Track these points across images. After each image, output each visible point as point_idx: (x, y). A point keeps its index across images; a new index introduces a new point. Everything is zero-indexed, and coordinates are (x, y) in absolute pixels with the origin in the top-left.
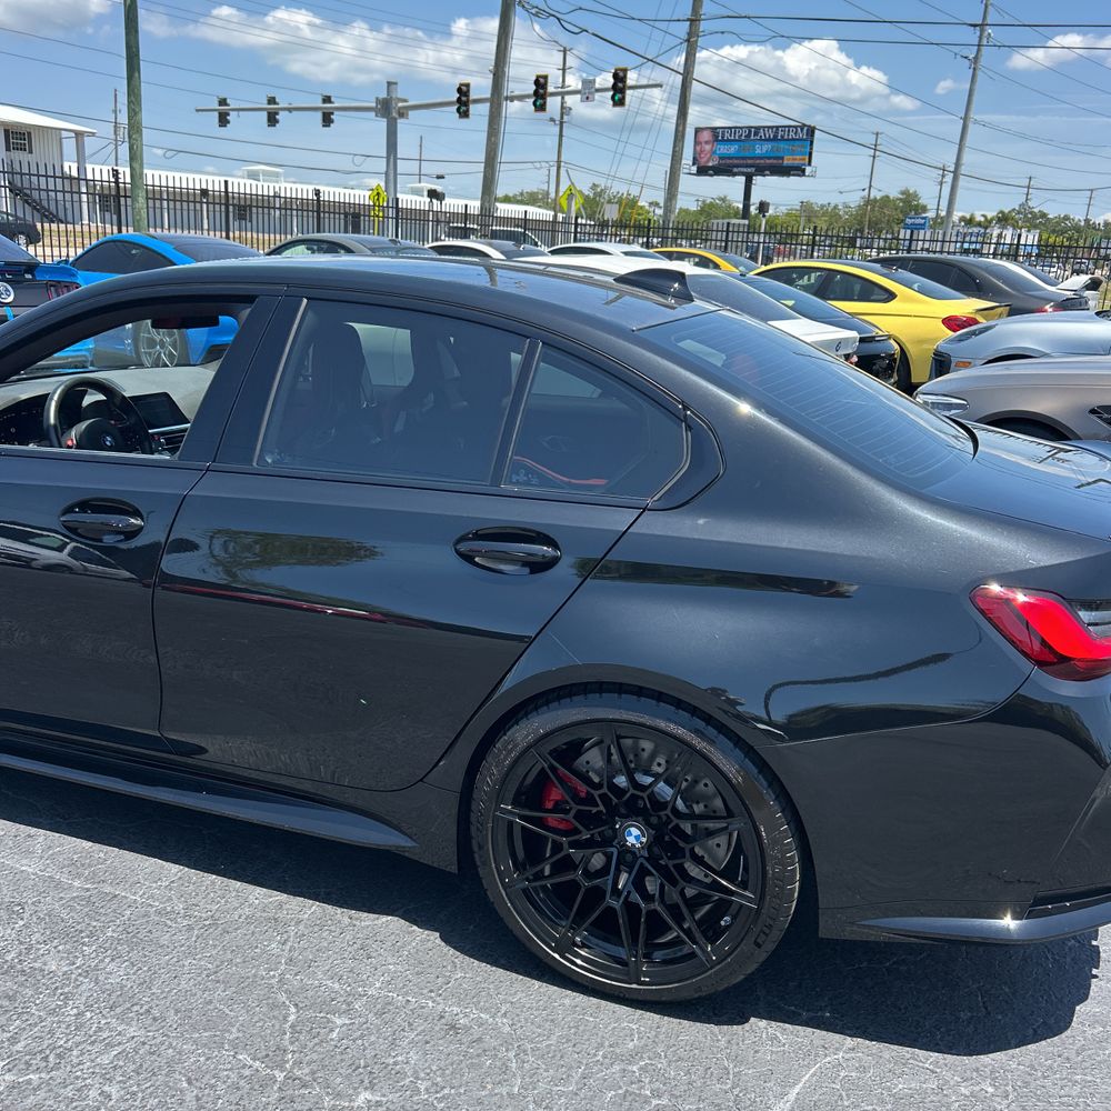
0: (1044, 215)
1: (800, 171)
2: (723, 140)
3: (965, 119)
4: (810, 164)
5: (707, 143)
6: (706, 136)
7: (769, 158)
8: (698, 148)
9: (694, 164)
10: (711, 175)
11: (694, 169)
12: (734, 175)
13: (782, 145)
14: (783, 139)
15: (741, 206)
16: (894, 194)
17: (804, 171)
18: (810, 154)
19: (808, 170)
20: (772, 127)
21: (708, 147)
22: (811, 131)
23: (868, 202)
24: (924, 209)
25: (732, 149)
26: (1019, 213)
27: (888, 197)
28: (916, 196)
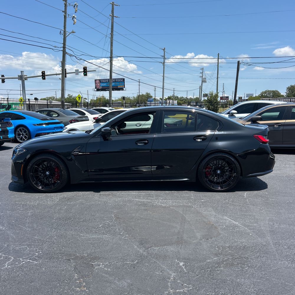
0: (178, 97)
1: (122, 89)
2: (102, 82)
3: (163, 76)
4: (124, 88)
5: (98, 83)
6: (98, 81)
7: (114, 86)
8: (96, 85)
9: (96, 88)
10: (100, 91)
11: (96, 90)
12: (106, 91)
13: (117, 83)
14: (117, 82)
15: (109, 98)
16: (144, 94)
17: (123, 89)
18: (124, 85)
19: (124, 89)
20: (114, 79)
21: (99, 84)
22: (124, 80)
23: (139, 96)
24: (152, 97)
25: (104, 85)
26: (172, 96)
27: (143, 94)
28: (149, 94)
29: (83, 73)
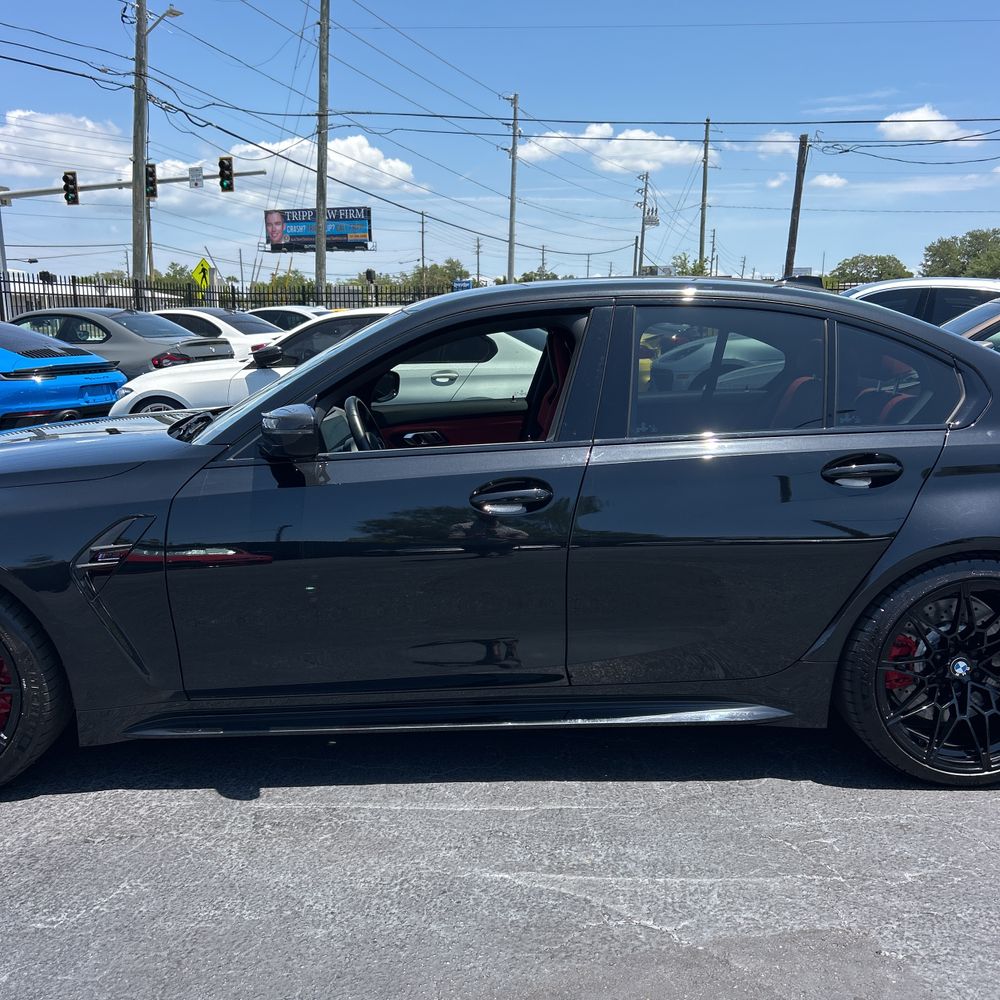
0: (555, 278)
1: (362, 246)
2: (292, 221)
3: (512, 199)
4: (370, 240)
5: (277, 223)
6: (276, 218)
7: (335, 236)
8: (270, 229)
9: (268, 242)
10: (285, 252)
11: (269, 247)
12: (305, 250)
13: (344, 224)
14: (344, 219)
15: (314, 278)
16: (441, 263)
17: (366, 246)
18: (370, 231)
19: (370, 245)
20: (333, 209)
21: (279, 228)
22: (368, 212)
23: (422, 272)
24: (467, 275)
25: (301, 229)
27: (436, 265)
28: (458, 264)
29: (219, 180)
